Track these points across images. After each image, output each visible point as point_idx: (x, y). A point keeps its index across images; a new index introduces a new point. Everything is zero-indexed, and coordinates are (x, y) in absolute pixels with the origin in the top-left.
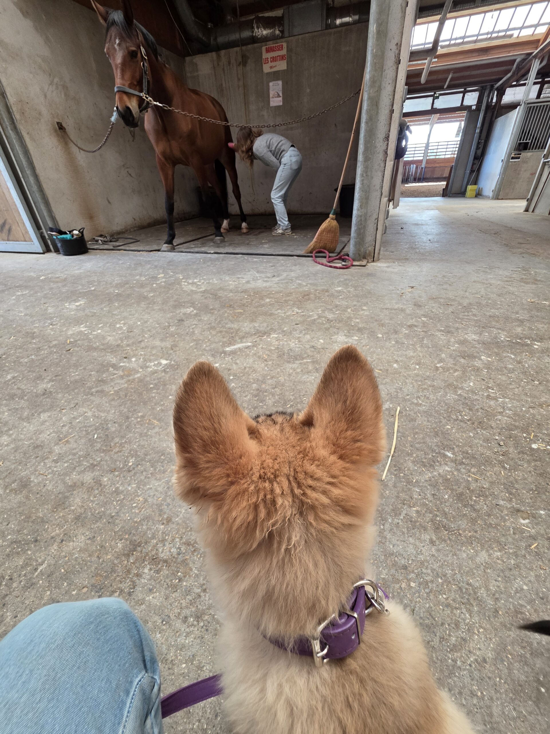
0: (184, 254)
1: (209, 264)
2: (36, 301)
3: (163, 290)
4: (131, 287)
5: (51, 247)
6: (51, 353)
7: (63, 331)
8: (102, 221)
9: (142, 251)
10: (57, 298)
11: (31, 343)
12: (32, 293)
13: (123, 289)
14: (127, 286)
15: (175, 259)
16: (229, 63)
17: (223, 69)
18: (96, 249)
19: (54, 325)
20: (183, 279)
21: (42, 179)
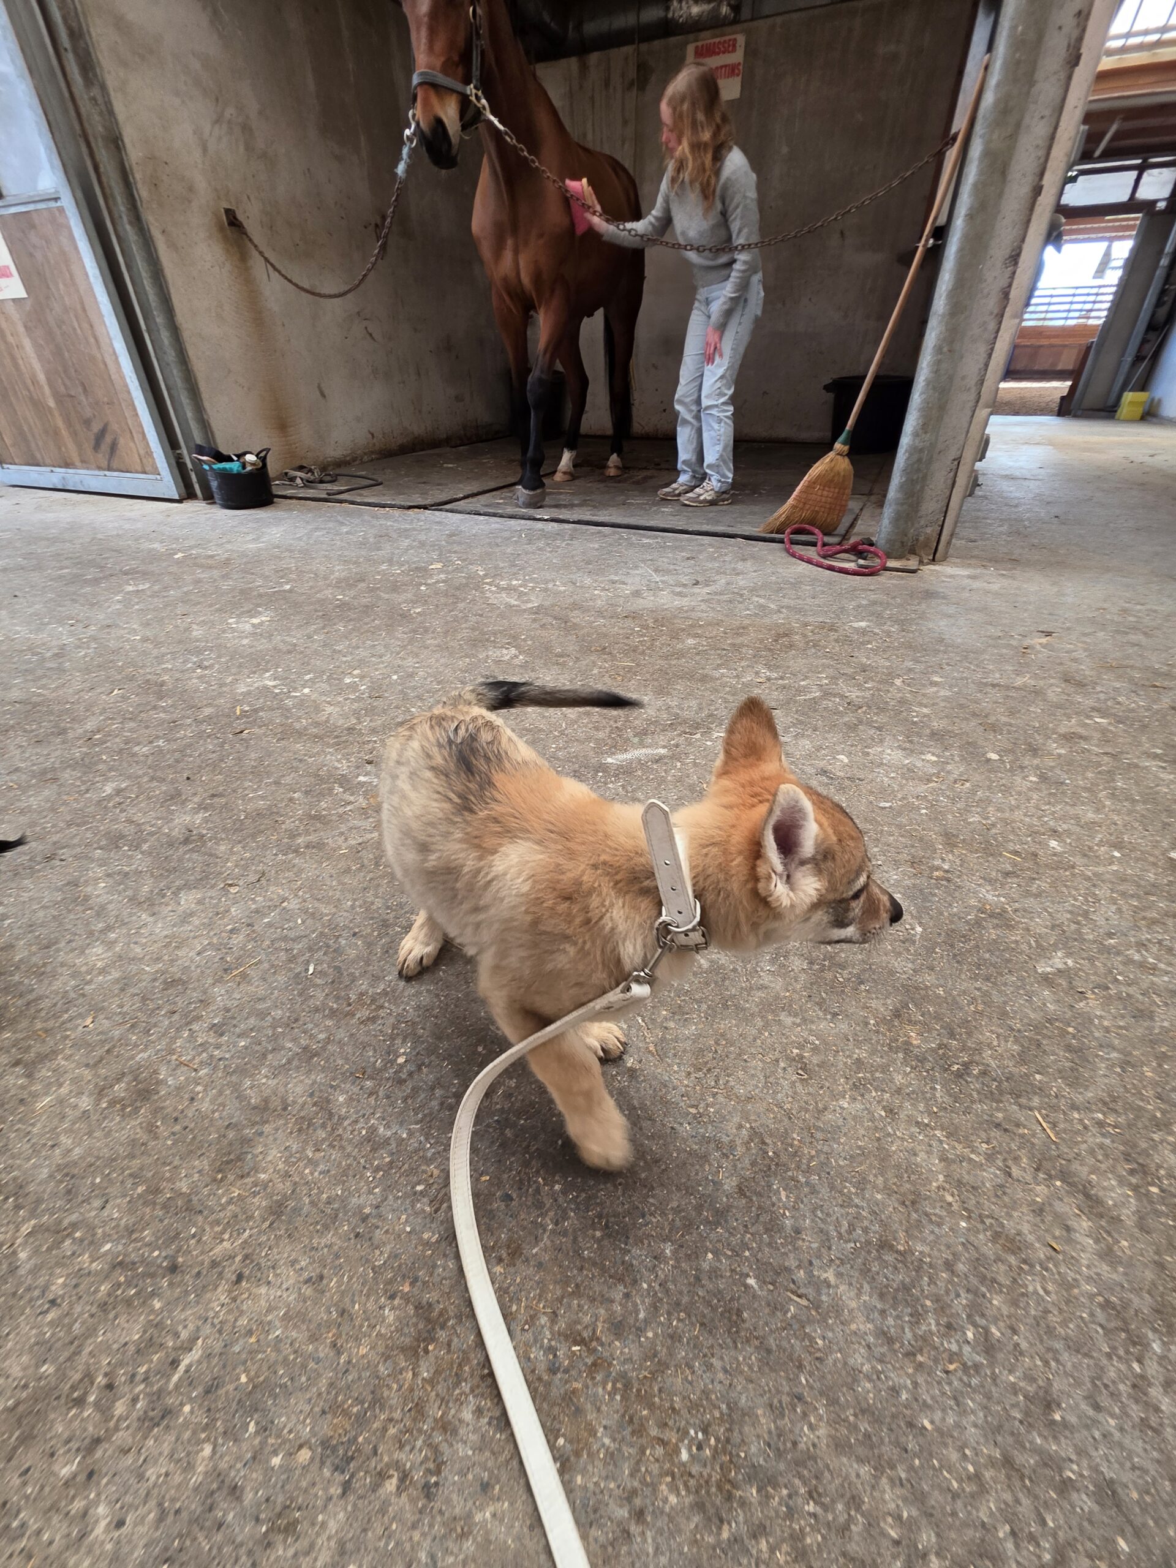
0: (482, 518)
1: (541, 544)
2: (165, 606)
3: (443, 600)
4: (372, 590)
5: (197, 487)
6: (201, 735)
7: (225, 685)
8: (304, 435)
9: (392, 506)
10: (211, 606)
11: (155, 708)
12: (156, 588)
13: (352, 593)
14: (362, 585)
15: (462, 528)
16: (607, 83)
17: (592, 100)
18: (291, 498)
19: (206, 668)
20: (485, 575)
21: (186, 336)
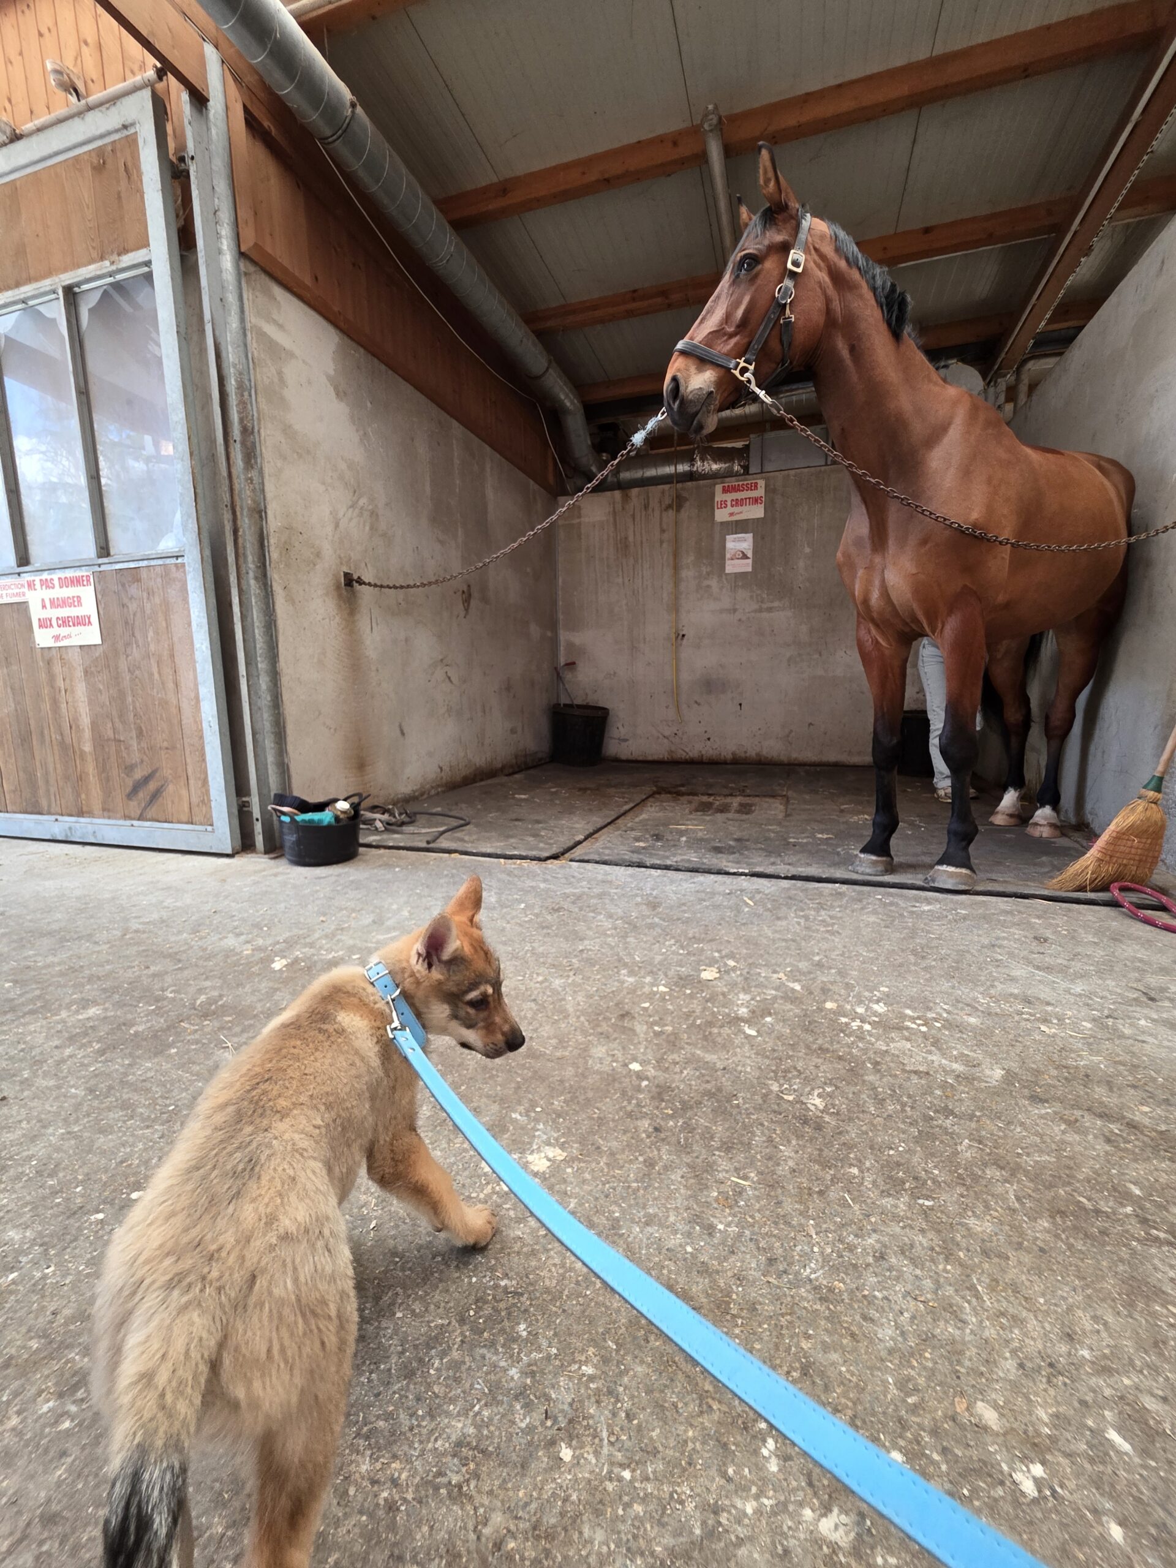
5: (260, 841)
16: (646, 507)
17: (633, 517)
21: (285, 680)
